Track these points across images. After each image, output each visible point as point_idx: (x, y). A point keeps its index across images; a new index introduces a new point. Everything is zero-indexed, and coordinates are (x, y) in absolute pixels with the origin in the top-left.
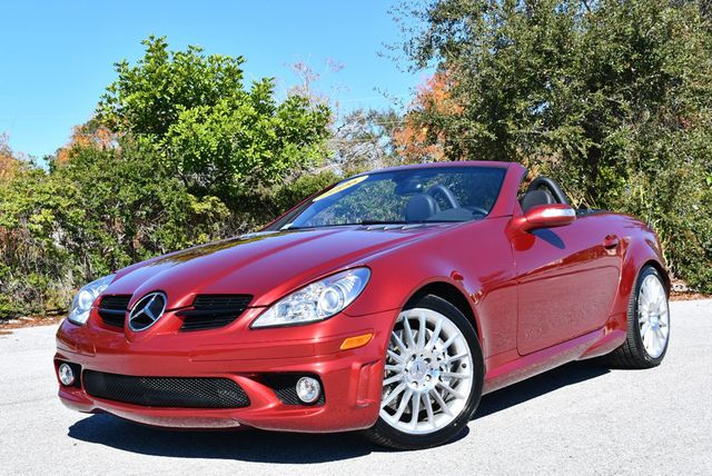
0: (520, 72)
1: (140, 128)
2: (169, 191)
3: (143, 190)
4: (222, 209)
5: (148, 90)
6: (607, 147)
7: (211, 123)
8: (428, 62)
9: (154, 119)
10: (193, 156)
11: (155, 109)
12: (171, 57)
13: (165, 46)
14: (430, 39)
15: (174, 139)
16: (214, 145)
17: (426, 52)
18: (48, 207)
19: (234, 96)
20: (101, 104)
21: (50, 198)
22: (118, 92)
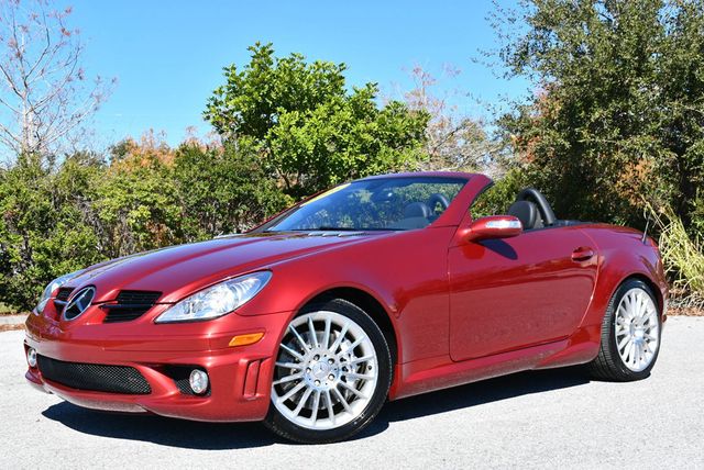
1: (245, 130)
2: (266, 190)
3: (240, 189)
5: (250, 94)
7: (309, 128)
9: (256, 123)
10: (290, 158)
11: (258, 113)
12: (275, 63)
13: (271, 52)
15: (273, 143)
16: (311, 147)
17: (522, 58)
18: (145, 203)
19: (333, 102)
20: (208, 106)
21: (148, 195)
22: (224, 95)
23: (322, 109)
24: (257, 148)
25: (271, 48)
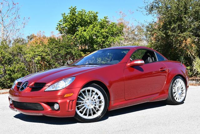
1: (68, 32)
2: (75, 50)
3: (68, 50)
5: (70, 22)
7: (88, 32)
8: (152, 12)
9: (72, 30)
10: (82, 41)
11: (72, 27)
12: (77, 12)
13: (76, 9)
14: (152, 5)
15: (77, 36)
16: (88, 37)
17: (151, 9)
18: (39, 56)
19: (94, 23)
20: (57, 26)
21: (40, 53)
22: (62, 22)
23: (91, 26)
24: (72, 38)
25: (76, 8)
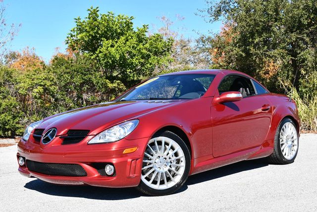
0: (257, 25)
1: (85, 48)
2: (97, 77)
3: (85, 78)
4: (122, 86)
5: (89, 32)
6: (300, 59)
7: (117, 47)
8: (219, 17)
9: (92, 45)
10: (108, 62)
11: (92, 40)
12: (100, 17)
13: (98, 11)
14: (220, 7)
15: (100, 55)
16: (118, 57)
18: (41, 85)
19: (128, 35)
20: (68, 37)
21: (42, 81)
22: (76, 32)
23: (123, 38)
24: (92, 57)
25: (98, 9)
